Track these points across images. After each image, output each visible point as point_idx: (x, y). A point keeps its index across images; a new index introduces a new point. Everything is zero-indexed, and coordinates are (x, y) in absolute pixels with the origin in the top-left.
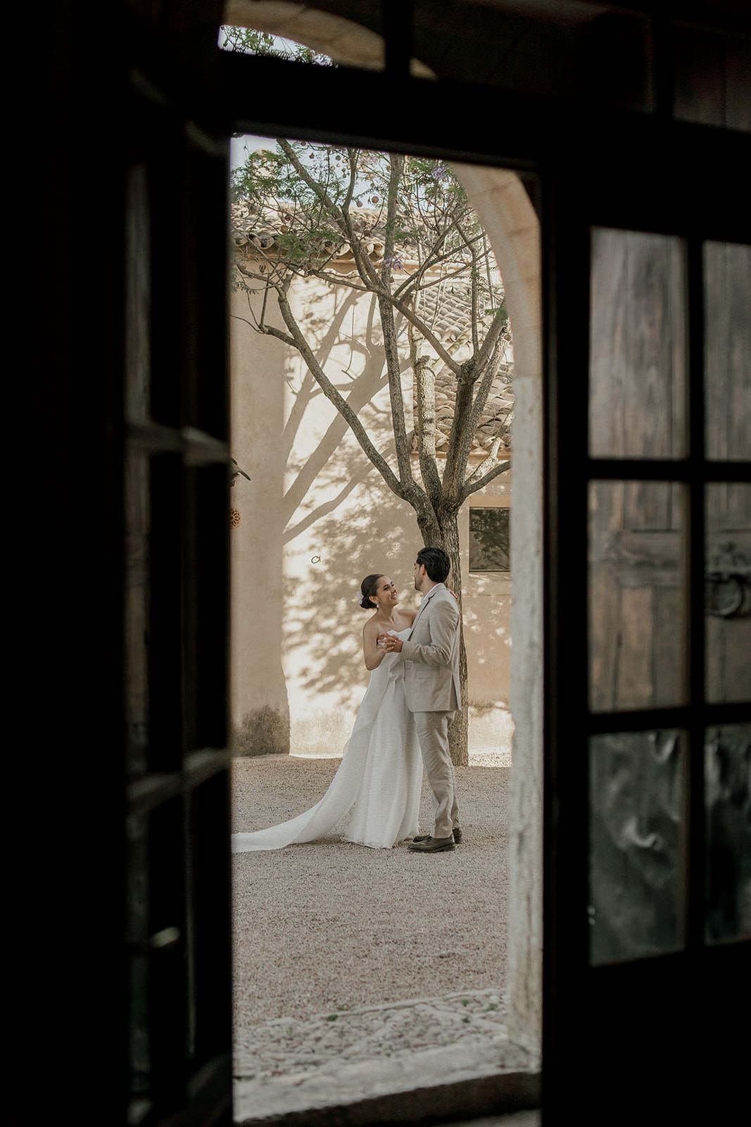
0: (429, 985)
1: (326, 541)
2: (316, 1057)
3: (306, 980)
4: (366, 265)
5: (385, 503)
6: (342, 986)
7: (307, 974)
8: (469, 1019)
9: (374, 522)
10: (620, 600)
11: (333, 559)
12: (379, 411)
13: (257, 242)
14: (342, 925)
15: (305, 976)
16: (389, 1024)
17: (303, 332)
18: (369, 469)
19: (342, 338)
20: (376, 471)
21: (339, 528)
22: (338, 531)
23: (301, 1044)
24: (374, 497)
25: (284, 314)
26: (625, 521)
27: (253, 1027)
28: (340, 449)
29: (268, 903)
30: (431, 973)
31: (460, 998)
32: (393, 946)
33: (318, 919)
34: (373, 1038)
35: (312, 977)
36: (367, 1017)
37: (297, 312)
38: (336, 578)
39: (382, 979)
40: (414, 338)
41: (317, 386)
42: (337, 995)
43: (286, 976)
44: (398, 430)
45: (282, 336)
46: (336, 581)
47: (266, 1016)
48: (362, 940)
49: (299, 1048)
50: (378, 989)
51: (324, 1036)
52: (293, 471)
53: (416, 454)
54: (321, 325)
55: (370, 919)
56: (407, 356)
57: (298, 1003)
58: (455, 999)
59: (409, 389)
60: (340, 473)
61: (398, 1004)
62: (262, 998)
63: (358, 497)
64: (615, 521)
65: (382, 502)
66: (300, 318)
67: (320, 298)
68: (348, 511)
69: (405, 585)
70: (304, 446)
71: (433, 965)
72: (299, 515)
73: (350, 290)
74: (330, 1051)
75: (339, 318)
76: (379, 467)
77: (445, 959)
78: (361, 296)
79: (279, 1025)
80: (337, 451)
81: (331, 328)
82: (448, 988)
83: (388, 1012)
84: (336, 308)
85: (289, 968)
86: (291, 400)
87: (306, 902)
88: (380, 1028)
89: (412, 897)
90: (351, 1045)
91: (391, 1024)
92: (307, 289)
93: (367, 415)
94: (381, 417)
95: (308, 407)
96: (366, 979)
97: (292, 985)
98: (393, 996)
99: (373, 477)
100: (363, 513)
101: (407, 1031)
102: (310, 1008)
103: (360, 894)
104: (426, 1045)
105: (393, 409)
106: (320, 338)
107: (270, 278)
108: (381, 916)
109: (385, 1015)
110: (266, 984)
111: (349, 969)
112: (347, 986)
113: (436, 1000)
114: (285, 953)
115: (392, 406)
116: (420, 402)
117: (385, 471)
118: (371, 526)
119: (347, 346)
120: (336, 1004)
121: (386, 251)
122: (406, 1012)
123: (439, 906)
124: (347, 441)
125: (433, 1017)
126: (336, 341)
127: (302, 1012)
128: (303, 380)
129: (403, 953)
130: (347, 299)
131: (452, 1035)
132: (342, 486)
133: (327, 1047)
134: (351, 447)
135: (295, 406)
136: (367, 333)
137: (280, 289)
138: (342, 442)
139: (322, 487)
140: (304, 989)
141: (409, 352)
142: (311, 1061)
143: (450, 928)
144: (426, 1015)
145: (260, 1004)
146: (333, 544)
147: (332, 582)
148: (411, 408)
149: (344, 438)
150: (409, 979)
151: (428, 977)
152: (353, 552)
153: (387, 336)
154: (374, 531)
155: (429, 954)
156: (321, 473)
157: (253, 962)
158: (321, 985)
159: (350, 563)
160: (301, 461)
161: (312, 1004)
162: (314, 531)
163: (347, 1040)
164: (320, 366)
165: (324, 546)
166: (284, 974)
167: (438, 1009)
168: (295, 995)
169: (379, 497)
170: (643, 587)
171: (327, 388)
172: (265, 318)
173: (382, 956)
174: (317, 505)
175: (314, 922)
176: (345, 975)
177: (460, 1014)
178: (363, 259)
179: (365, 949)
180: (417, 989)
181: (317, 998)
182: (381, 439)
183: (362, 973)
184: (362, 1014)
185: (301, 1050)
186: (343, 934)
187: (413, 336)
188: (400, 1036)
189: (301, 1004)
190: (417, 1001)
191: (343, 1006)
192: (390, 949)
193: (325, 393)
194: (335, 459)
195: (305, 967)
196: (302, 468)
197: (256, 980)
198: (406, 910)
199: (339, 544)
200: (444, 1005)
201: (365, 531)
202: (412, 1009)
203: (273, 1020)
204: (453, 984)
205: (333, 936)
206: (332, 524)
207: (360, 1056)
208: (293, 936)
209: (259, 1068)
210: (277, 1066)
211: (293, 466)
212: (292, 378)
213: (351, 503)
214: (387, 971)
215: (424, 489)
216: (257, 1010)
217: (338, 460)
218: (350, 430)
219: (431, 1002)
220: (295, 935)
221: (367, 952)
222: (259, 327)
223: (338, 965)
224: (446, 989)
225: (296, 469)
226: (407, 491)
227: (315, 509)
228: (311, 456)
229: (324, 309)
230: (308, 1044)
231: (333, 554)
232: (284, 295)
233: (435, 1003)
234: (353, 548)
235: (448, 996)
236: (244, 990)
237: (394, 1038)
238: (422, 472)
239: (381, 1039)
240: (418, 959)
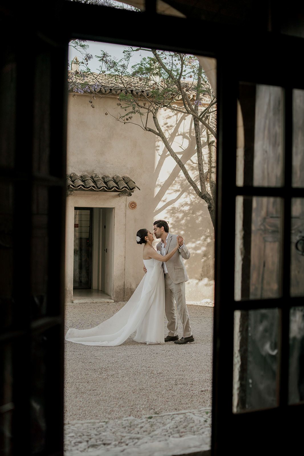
0: (195, 404)
1: (171, 216)
2: (139, 436)
3: (144, 399)
4: (188, 103)
5: (196, 200)
6: (158, 403)
7: (144, 397)
8: (207, 421)
9: (191, 208)
10: (265, 246)
11: (174, 223)
12: (194, 163)
13: (145, 94)
14: (163, 376)
15: (144, 398)
16: (173, 422)
17: (163, 131)
18: (189, 187)
19: (179, 133)
20: (192, 188)
21: (177, 210)
22: (176, 211)
23: (134, 429)
24: (191, 198)
25: (155, 123)
26: (267, 213)
27: (117, 420)
28: (177, 178)
29: (134, 365)
30: (197, 398)
31: (205, 411)
32: (183, 386)
33: (153, 373)
34: (165, 427)
35: (147, 398)
36: (165, 418)
37: (161, 122)
38: (175, 230)
39: (175, 400)
40: (208, 133)
41: (168, 153)
42: (155, 407)
43: (136, 398)
44: (200, 170)
45: (154, 132)
46: (175, 232)
47: (124, 415)
48: (170, 382)
49: (133, 431)
50: (173, 404)
51: (145, 426)
52: (158, 187)
53: (209, 181)
54: (171, 128)
55: (175, 373)
56: (206, 141)
57: (138, 410)
58: (204, 411)
59: (206, 154)
60: (177, 188)
61: (180, 412)
62: (124, 407)
63: (185, 198)
64: (263, 213)
65: (195, 200)
66: (162, 125)
67: (171, 117)
68: (180, 203)
69: (203, 234)
70: (163, 177)
71: (198, 395)
72: (160, 205)
73: (183, 114)
74: (145, 433)
75: (178, 125)
76: (192, 185)
77: (203, 392)
78: (187, 116)
79: (127, 420)
80: (176, 179)
81: (175, 129)
82: (202, 405)
83: (174, 416)
84: (177, 121)
85: (138, 394)
86: (158, 158)
87: (150, 365)
88: (169, 423)
89: (194, 364)
90: (155, 431)
91: (174, 421)
92: (165, 113)
93: (189, 165)
94: (195, 165)
95: (165, 161)
96: (169, 400)
97: (138, 402)
98: (179, 408)
99: (191, 190)
100: (186, 204)
101: (180, 425)
102: (143, 412)
103: (173, 363)
104: (186, 432)
105: (199, 162)
106: (170, 133)
107: (150, 108)
108: (180, 372)
109: (172, 417)
110: (127, 401)
111: (163, 395)
112: (160, 403)
113: (195, 411)
114: (137, 387)
115: (198, 161)
116: (210, 159)
117: (195, 187)
118: (190, 210)
119: (181, 137)
120: (154, 411)
121: (197, 98)
122: (182, 416)
123: (205, 369)
124: (181, 175)
125: (193, 419)
126: (177, 134)
127: (139, 414)
128: (163, 150)
129: (186, 389)
130: (181, 117)
131: (198, 428)
132: (178, 193)
133: (144, 431)
134: (182, 177)
135: (160, 160)
136: (190, 131)
137: (154, 113)
138: (178, 176)
139: (170, 194)
140: (142, 404)
141: (207, 139)
142: (136, 437)
143: (207, 378)
144: (189, 418)
145: (123, 410)
146: (174, 216)
147: (174, 232)
148: (207, 162)
149: (179, 174)
150: (187, 400)
151: (195, 400)
152: (182, 220)
153: (196, 132)
154: (191, 212)
155: (197, 390)
156: (170, 188)
157: (123, 391)
158: (150, 402)
159: (181, 225)
160: (162, 183)
161: (144, 410)
162: (166, 211)
163: (154, 428)
164: (170, 145)
165: (171, 217)
166: (135, 397)
167: (195, 415)
168: (138, 406)
169: (193, 198)
170: (275, 242)
171: (172, 153)
172: (147, 124)
173: (177, 390)
174: (167, 201)
175: (151, 374)
176: (160, 398)
177: (204, 418)
178: (187, 101)
179: (170, 386)
180: (189, 405)
181: (147, 407)
182: (194, 175)
183: (168, 397)
184: (163, 416)
185: (134, 432)
186: (162, 380)
187: (208, 132)
188: (177, 427)
189: (140, 410)
190: (187, 411)
191: (157, 412)
192: (181, 387)
193: (171, 155)
194: (175, 182)
195: (144, 394)
196: (162, 186)
197: (123, 399)
198: (191, 370)
199: (177, 217)
200: (198, 413)
201: (187, 212)
202: (184, 415)
203: (127, 417)
204: (205, 403)
205: (158, 380)
206: (174, 208)
207: (157, 436)
208: (142, 380)
209: (114, 440)
210: (121, 439)
211: (158, 185)
212: (159, 150)
213: (182, 200)
214: (178, 396)
215: (211, 195)
216: (121, 412)
217: (177, 183)
218: (181, 171)
219: (193, 412)
220: (143, 379)
221: (171, 388)
222: (145, 128)
223: (158, 393)
224: (201, 406)
225: (159, 186)
226: (204, 196)
227: (167, 202)
228: (166, 181)
229: (172, 122)
230: (137, 429)
231: (174, 221)
232: (155, 116)
233: (195, 412)
234: (183, 218)
235: (201, 409)
236: (117, 403)
237: (174, 428)
238: (210, 188)
239: (168, 428)
240: (192, 392)
